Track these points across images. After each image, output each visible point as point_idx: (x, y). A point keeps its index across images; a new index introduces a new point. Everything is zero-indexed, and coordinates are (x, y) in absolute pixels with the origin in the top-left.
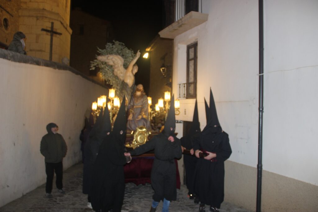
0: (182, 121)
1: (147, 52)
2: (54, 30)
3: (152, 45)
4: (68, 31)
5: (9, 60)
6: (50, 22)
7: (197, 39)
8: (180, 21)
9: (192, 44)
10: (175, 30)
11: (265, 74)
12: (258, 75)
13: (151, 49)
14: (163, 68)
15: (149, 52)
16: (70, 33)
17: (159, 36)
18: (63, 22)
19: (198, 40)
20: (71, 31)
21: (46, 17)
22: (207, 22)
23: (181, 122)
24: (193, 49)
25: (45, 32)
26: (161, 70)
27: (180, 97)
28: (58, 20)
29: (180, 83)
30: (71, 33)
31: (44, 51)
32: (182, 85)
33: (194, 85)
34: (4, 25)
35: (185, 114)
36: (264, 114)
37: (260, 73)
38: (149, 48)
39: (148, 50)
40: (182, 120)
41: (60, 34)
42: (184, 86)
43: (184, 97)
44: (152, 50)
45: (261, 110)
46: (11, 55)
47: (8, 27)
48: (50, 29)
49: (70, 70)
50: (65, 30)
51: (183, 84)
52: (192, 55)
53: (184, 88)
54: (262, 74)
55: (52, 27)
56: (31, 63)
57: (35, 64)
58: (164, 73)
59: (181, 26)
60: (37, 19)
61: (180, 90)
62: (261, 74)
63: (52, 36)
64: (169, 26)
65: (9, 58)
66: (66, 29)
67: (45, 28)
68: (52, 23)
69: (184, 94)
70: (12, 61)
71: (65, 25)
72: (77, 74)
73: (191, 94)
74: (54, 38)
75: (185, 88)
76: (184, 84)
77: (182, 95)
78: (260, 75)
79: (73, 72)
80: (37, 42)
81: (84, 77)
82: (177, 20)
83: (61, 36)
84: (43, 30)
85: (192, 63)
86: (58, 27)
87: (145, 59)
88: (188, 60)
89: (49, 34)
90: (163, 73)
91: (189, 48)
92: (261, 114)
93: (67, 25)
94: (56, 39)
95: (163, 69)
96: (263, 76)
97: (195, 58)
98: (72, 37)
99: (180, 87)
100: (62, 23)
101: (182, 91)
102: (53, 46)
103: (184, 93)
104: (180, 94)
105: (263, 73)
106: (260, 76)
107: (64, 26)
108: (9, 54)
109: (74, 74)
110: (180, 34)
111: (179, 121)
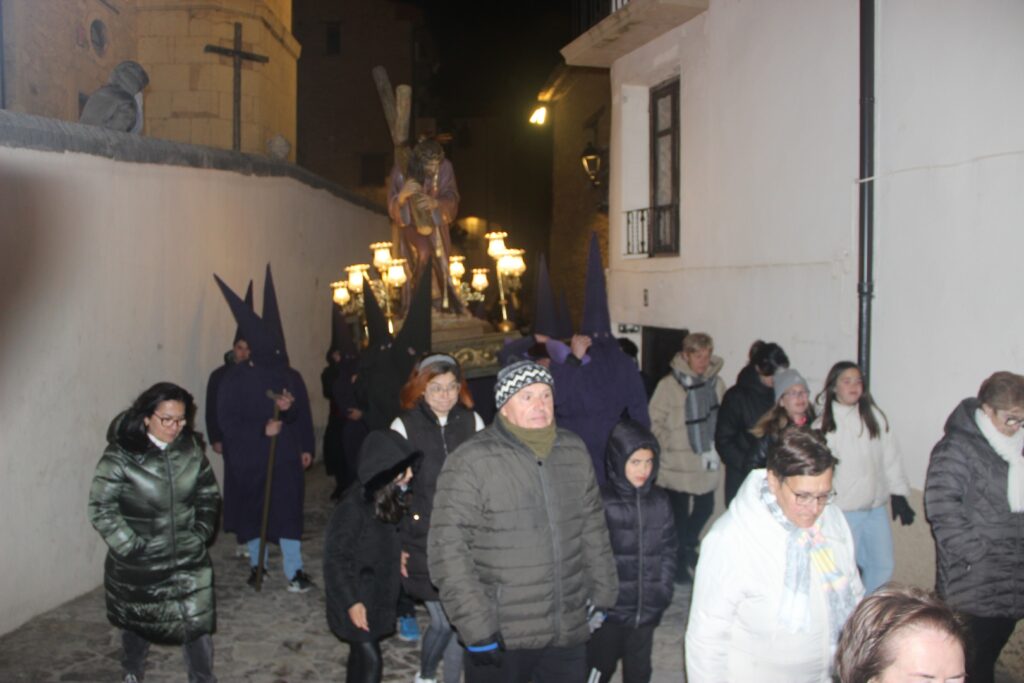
0: (638, 326)
1: (543, 103)
2: (245, 49)
3: (557, 83)
4: (288, 49)
5: (110, 157)
6: (229, 23)
7: (678, 68)
8: (623, 15)
9: (666, 84)
10: (611, 41)
11: (878, 178)
12: (856, 182)
13: (554, 95)
14: (591, 157)
15: (550, 105)
16: (294, 55)
17: (562, 59)
18: (270, 22)
19: (682, 73)
20: (296, 48)
21: (218, 10)
22: (705, 13)
23: (636, 329)
24: (668, 98)
25: (215, 57)
26: (585, 163)
27: (629, 253)
28: (254, 17)
29: (630, 209)
30: (298, 54)
31: (217, 116)
32: (635, 213)
33: (671, 213)
34: (93, 41)
35: (646, 305)
36: (875, 303)
37: (862, 176)
38: (547, 90)
39: (546, 96)
40: (636, 322)
41: (264, 60)
42: (643, 219)
43: (643, 252)
44: (557, 97)
45: (865, 292)
46: (114, 141)
47: (106, 46)
48: (230, 46)
49: (293, 174)
50: (277, 44)
51: (638, 211)
52: (664, 122)
53: (640, 223)
54: (870, 179)
55: (238, 39)
56: (174, 163)
57: (184, 165)
58: (594, 172)
59: (625, 29)
60: (192, 17)
61: (630, 230)
62: (866, 180)
63: (237, 68)
64: (591, 30)
65: (109, 151)
66: (282, 41)
67: (215, 43)
68: (238, 27)
69: (643, 243)
70: (117, 159)
71: (279, 32)
72: (316, 185)
73: (663, 244)
74: (245, 73)
75: (646, 223)
76: (642, 211)
77: (636, 243)
78: (863, 181)
79: (304, 179)
80: (193, 89)
81: (336, 193)
82: (614, 10)
83: (266, 64)
84: (210, 49)
85: (665, 144)
86: (254, 37)
87: (535, 126)
88: (655, 135)
89: (230, 61)
90: (590, 173)
91: (656, 95)
92: (865, 305)
93: (284, 29)
94: (250, 75)
95: (588, 161)
96: (871, 184)
97: (674, 130)
98: (303, 65)
99: (628, 222)
100: (267, 25)
101: (635, 234)
102: (244, 99)
103: (640, 239)
104: (629, 244)
105: (871, 174)
106: (862, 186)
107: (274, 34)
108: (109, 140)
109: (307, 188)
110: (627, 51)
111: (629, 327)
